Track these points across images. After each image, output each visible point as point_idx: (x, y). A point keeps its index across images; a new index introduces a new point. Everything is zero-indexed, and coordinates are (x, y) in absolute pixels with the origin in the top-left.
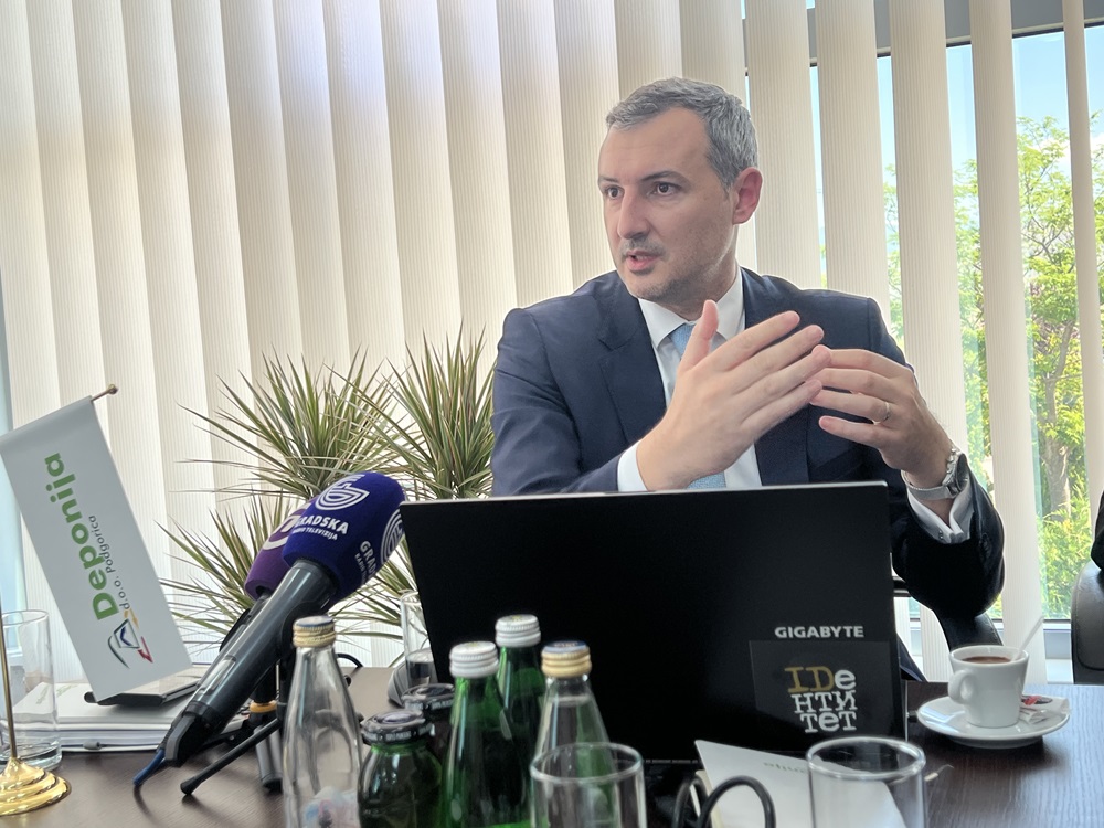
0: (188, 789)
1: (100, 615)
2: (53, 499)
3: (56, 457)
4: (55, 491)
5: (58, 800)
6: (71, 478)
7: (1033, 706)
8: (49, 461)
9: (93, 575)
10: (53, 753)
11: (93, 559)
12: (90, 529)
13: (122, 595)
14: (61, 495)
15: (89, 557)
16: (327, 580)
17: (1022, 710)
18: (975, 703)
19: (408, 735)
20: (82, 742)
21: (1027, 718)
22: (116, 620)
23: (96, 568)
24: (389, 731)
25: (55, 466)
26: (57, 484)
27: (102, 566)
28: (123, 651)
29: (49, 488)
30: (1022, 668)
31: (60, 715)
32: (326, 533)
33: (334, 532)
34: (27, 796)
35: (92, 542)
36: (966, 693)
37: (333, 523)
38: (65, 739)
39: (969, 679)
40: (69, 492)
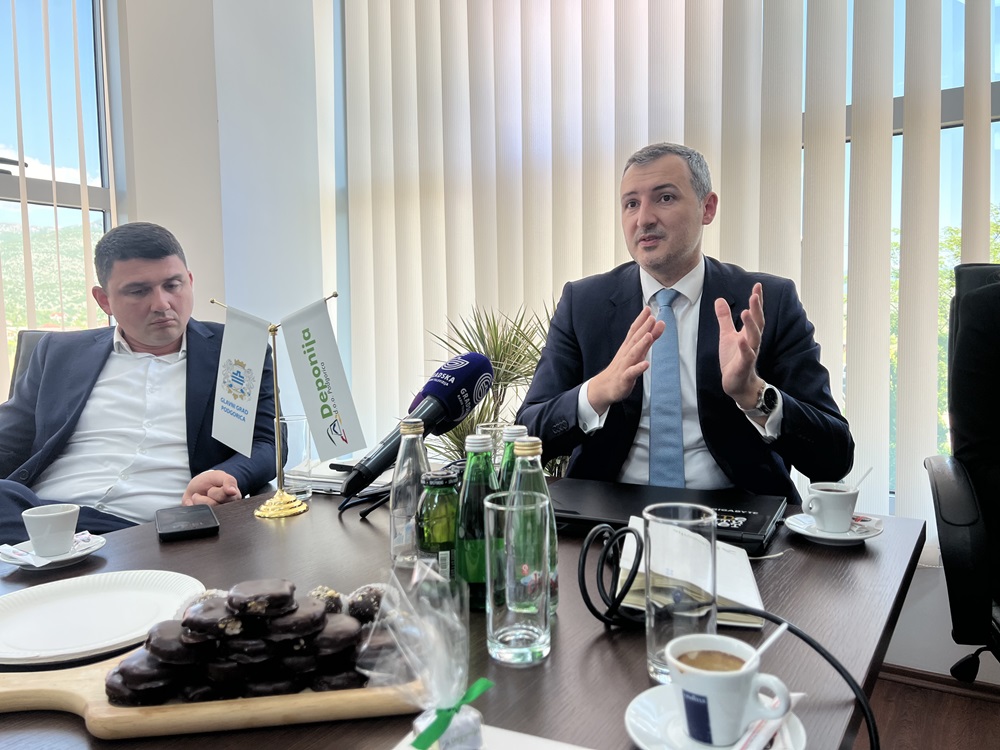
0: (364, 515)
1: (324, 416)
2: (305, 352)
3: (307, 330)
4: (306, 348)
5: (300, 513)
6: (314, 342)
7: (859, 523)
8: (304, 332)
9: (321, 394)
11: (322, 385)
12: (321, 369)
13: (335, 406)
14: (309, 351)
15: (320, 384)
17: (852, 524)
18: (819, 515)
20: (325, 487)
21: (855, 529)
22: (331, 420)
23: (323, 391)
25: (307, 335)
26: (307, 345)
27: (326, 390)
28: (334, 437)
29: (303, 346)
30: (854, 497)
31: (313, 473)
32: (443, 382)
33: (447, 382)
34: (285, 509)
35: (322, 377)
36: (815, 509)
37: (447, 377)
38: (315, 486)
39: (817, 500)
40: (312, 349)
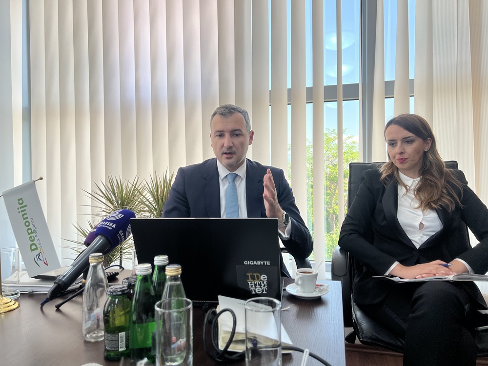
0: (58, 307)
1: (32, 250)
2: (19, 212)
3: (21, 199)
4: (20, 210)
5: (15, 309)
6: (26, 206)
7: (319, 287)
8: (19, 200)
9: (31, 237)
10: (17, 294)
12: (30, 222)
13: (40, 244)
14: (22, 211)
15: (30, 231)
16: (108, 243)
17: (316, 288)
18: (302, 286)
19: (120, 293)
20: (28, 290)
21: (317, 290)
22: (37, 252)
23: (32, 235)
24: (114, 292)
25: (21, 202)
26: (21, 208)
27: (34, 234)
28: (39, 262)
29: (18, 209)
30: (316, 275)
31: (21, 281)
32: (108, 227)
33: (111, 227)
34: (5, 307)
35: (31, 226)
36: (300, 282)
37: (111, 224)
38: (22, 289)
39: (301, 278)
40: (25, 210)
